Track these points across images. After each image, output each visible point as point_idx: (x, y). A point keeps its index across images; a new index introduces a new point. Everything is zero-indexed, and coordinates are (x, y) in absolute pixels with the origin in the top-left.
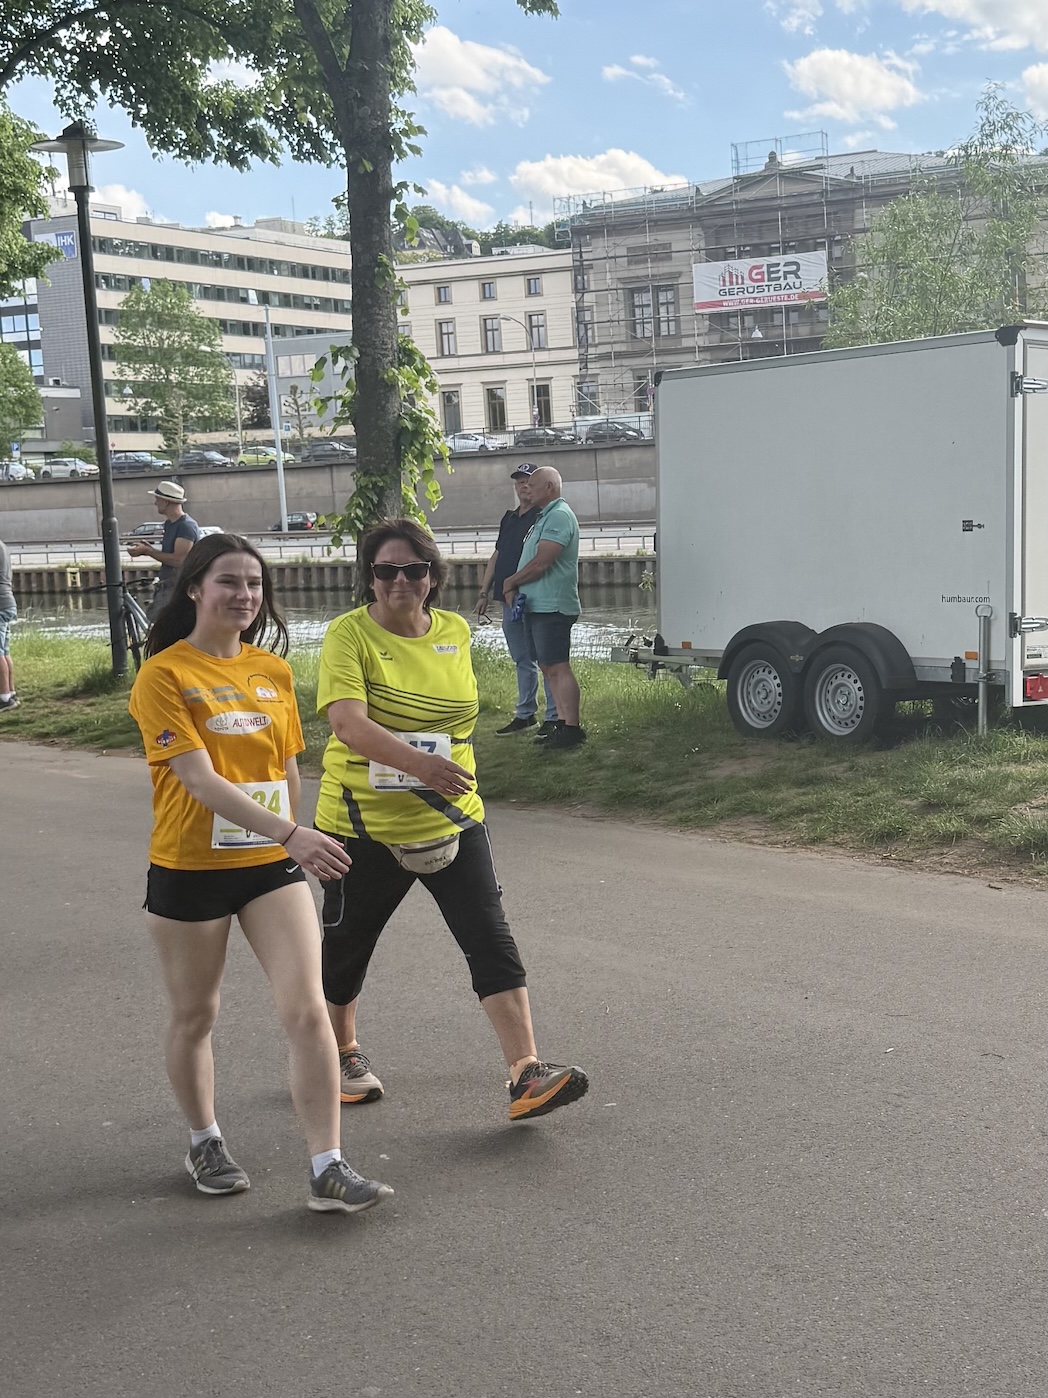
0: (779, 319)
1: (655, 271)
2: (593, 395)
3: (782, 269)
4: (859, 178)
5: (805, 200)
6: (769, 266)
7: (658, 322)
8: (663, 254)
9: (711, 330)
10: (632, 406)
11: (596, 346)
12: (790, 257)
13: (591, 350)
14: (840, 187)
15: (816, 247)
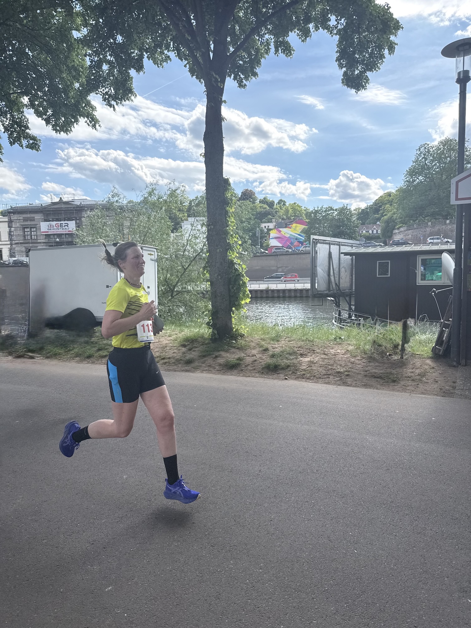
0: (63, 236)
1: (31, 223)
2: (14, 253)
3: (64, 225)
4: (83, 205)
5: (69, 209)
6: (60, 224)
7: (31, 236)
8: (33, 219)
9: (46, 238)
10: (25, 256)
11: (15, 241)
12: (66, 222)
13: (13, 242)
14: (78, 206)
15: (72, 220)
